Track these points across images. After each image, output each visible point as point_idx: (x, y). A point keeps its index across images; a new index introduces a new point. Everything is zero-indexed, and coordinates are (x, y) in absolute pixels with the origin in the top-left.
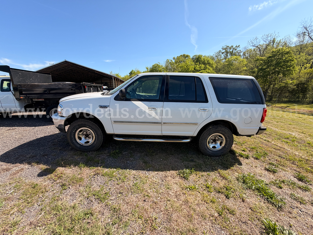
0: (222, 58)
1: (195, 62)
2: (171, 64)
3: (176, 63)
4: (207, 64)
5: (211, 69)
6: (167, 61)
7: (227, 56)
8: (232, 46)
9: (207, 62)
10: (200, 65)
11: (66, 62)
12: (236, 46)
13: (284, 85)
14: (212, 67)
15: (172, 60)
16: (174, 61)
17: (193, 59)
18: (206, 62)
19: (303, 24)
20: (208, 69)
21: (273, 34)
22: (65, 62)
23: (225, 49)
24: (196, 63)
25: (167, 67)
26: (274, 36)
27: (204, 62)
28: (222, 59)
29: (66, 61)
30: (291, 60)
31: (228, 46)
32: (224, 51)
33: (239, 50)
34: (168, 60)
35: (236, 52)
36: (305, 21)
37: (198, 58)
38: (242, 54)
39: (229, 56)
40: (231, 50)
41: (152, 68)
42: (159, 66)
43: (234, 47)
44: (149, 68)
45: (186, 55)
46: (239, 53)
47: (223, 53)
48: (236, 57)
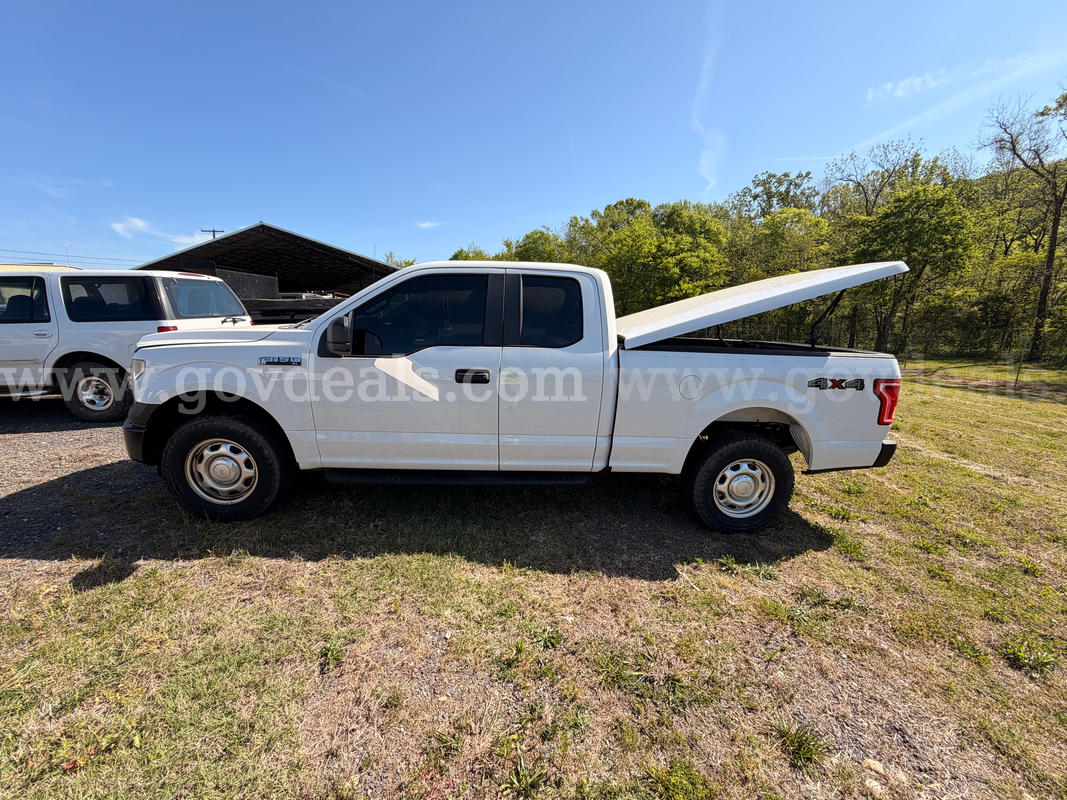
0: (755, 212)
1: (663, 226)
2: (586, 230)
3: (601, 228)
4: (701, 233)
5: (714, 250)
6: (574, 223)
7: (771, 206)
8: (786, 175)
9: (701, 227)
10: (679, 237)
11: (263, 229)
12: (799, 176)
13: (940, 302)
14: (717, 242)
15: (590, 218)
16: (594, 223)
17: (656, 216)
18: (697, 226)
19: (996, 114)
20: (703, 251)
21: (906, 141)
22: (261, 230)
23: (764, 183)
24: (666, 231)
25: (571, 242)
26: (907, 149)
27: (690, 226)
28: (752, 215)
29: (263, 227)
30: (957, 225)
31: (773, 173)
32: (760, 189)
33: (809, 189)
34: (576, 218)
35: (798, 193)
36: (1001, 104)
37: (672, 214)
38: (816, 200)
39: (776, 208)
40: (783, 189)
41: (525, 245)
42: (546, 239)
43: (793, 176)
44: (514, 244)
45: (638, 199)
46: (809, 196)
47: (755, 197)
48: (796, 210)
